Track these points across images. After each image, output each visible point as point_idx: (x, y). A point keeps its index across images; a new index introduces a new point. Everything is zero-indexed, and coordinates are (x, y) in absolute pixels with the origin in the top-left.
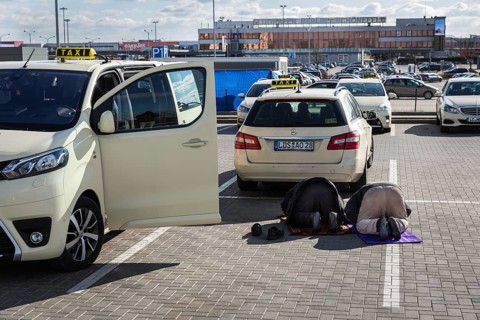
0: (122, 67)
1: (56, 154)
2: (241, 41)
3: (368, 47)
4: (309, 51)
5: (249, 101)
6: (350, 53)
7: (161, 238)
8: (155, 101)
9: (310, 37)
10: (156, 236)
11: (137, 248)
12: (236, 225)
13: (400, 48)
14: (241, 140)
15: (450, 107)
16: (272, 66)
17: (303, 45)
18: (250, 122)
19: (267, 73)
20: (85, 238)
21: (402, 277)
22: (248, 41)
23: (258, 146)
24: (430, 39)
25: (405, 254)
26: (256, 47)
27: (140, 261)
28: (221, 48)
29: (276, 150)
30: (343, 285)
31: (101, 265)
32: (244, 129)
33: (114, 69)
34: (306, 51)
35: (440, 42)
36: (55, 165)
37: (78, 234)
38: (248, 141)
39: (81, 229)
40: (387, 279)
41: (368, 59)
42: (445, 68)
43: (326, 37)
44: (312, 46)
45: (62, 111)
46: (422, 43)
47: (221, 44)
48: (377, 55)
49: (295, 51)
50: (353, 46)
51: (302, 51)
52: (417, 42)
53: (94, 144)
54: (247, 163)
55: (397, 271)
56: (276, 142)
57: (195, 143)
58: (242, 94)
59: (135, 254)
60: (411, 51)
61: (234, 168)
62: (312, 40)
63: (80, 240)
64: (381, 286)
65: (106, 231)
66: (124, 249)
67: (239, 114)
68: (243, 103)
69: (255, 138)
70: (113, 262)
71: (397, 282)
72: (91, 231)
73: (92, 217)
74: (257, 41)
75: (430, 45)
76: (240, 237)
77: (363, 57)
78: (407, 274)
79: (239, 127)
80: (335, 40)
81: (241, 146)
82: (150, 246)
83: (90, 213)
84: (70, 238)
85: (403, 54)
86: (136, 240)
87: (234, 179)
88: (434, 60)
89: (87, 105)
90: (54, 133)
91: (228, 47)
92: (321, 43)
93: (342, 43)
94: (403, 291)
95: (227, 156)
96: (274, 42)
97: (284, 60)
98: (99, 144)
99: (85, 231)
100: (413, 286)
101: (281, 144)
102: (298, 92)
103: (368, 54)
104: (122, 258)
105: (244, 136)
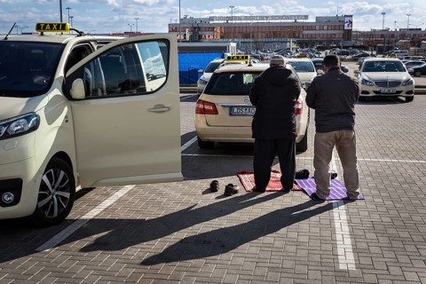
0: (95, 41)
1: (28, 118)
2: (200, 33)
3: (294, 37)
4: (251, 40)
5: (207, 76)
6: (281, 42)
7: (129, 193)
8: (126, 72)
9: (252, 30)
10: (126, 191)
11: (107, 203)
12: (196, 181)
13: (318, 39)
14: (201, 106)
15: (366, 81)
16: (225, 49)
17: (247, 36)
18: (208, 91)
19: (221, 54)
20: (57, 196)
21: (353, 235)
22: (205, 33)
23: (215, 112)
24: (341, 32)
25: (350, 210)
26: (212, 37)
27: (108, 217)
28: (185, 38)
29: (231, 115)
30: (298, 244)
31: (73, 221)
32: (204, 97)
33: (88, 41)
34: (248, 40)
35: (348, 34)
36: (27, 129)
37: (50, 193)
38: (207, 107)
39: (53, 187)
40: (339, 237)
41: (295, 46)
42: (352, 53)
43: (263, 30)
44: (253, 37)
45: (37, 79)
46: (335, 35)
47: (185, 35)
48: (301, 44)
49: (240, 40)
50: (284, 37)
51: (246, 40)
52: (331, 35)
53: (66, 109)
54: (206, 127)
55: (346, 229)
56: (231, 108)
57: (160, 109)
58: (201, 71)
59: (105, 210)
60: (327, 41)
61: (195, 130)
62: (253, 32)
63: (53, 198)
64: (334, 246)
65: (78, 189)
66: (95, 204)
67: (199, 85)
68: (202, 77)
69: (213, 105)
70: (84, 217)
71: (348, 241)
72: (62, 190)
73: (64, 177)
74: (212, 33)
75: (341, 36)
76: (200, 192)
77: (292, 45)
78: (356, 232)
79: (199, 96)
80: (270, 32)
81: (201, 111)
82: (119, 201)
83: (62, 173)
84: (41, 197)
85: (320, 42)
86: (108, 195)
87: (195, 139)
88: (344, 47)
89: (60, 73)
90: (27, 99)
91: (191, 37)
92: (260, 34)
93: (275, 35)
94: (356, 250)
95: (189, 119)
96: (225, 33)
97: (233, 45)
98: (71, 109)
99: (57, 190)
100: (365, 246)
101: (236, 110)
102: (250, 65)
103: (295, 43)
104: (93, 214)
105: (204, 102)
